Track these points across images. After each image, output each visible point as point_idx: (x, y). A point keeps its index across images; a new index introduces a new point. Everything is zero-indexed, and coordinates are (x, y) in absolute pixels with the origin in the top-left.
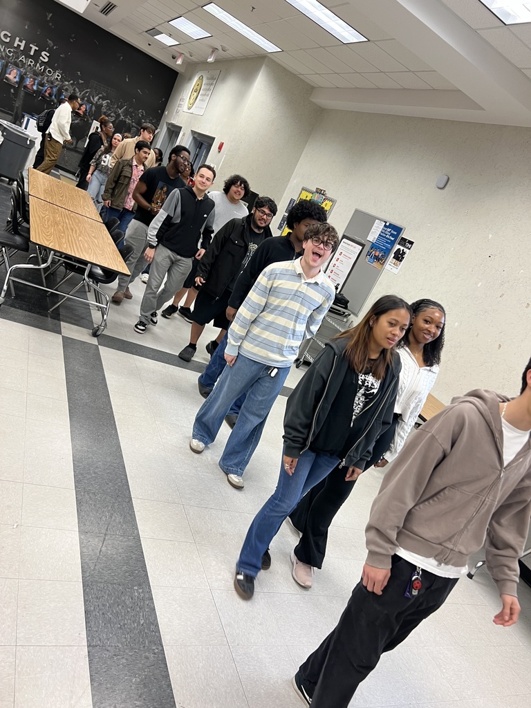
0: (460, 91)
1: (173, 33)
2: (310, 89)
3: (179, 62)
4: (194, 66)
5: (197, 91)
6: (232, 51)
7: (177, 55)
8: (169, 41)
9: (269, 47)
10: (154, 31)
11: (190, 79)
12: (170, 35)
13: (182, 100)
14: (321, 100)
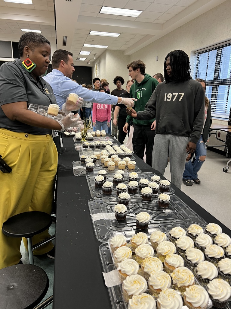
0: (148, 35)
1: (83, 56)
2: (123, 52)
3: (89, 64)
4: (94, 63)
5: (96, 69)
6: (99, 53)
7: (88, 62)
8: (84, 59)
9: (105, 47)
10: (78, 59)
11: (94, 67)
12: (82, 57)
13: (94, 74)
14: (127, 53)
